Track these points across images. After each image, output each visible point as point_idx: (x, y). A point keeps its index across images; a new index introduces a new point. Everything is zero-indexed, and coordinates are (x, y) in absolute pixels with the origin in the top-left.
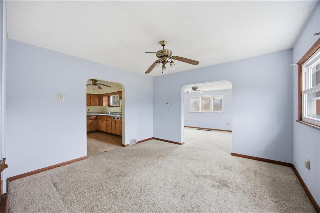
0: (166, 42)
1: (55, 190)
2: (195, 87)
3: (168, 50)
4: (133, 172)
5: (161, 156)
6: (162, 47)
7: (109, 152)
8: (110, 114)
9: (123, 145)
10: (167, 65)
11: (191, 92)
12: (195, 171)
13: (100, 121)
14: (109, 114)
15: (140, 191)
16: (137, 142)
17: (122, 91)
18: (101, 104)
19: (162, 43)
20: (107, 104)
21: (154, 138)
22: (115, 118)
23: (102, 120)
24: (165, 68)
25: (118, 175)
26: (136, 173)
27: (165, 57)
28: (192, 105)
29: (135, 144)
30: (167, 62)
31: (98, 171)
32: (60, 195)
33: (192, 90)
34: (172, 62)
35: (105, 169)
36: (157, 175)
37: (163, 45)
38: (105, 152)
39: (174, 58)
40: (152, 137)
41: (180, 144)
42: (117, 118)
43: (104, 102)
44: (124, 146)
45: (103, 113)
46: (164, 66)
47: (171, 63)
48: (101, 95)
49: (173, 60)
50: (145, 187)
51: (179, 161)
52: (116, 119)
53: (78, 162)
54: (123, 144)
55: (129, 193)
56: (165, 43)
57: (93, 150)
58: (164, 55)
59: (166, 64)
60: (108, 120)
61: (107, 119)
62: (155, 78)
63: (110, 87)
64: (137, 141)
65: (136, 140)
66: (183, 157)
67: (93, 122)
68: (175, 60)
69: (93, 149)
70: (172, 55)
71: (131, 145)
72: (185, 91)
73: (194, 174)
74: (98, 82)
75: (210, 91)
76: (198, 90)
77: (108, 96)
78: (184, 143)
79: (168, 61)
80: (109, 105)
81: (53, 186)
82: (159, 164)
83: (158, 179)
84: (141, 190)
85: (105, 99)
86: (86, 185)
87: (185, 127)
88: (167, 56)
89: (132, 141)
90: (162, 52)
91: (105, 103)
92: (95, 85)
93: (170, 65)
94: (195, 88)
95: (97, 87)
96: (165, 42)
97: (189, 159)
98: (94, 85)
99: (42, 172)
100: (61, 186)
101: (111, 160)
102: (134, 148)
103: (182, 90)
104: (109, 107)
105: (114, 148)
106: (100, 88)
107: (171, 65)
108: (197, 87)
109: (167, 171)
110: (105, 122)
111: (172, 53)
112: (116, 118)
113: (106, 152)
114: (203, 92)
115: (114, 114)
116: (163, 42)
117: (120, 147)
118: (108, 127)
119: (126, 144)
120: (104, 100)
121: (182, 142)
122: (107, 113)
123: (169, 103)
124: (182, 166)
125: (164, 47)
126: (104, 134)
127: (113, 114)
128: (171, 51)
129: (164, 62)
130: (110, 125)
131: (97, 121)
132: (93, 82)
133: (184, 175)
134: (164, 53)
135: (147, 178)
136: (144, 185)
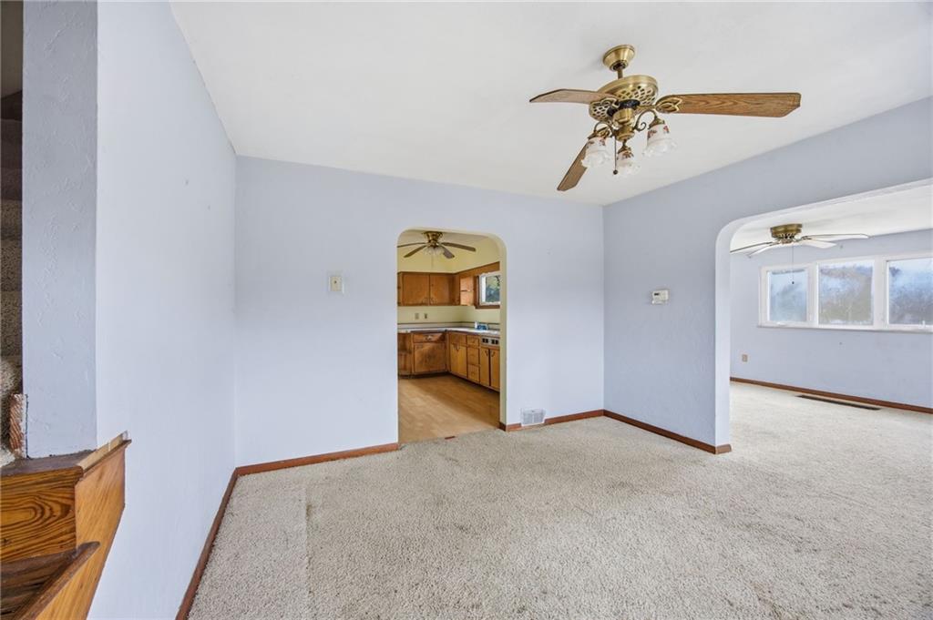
0: (632, 49)
1: (304, 525)
2: (786, 226)
3: (636, 77)
4: (509, 526)
5: (623, 485)
6: (616, 73)
7: (457, 439)
8: (478, 328)
9: (501, 423)
10: (637, 141)
11: (768, 247)
12: (776, 594)
13: (452, 346)
14: (476, 326)
15: (519, 612)
16: (546, 420)
17: (498, 263)
18: (454, 300)
19: (612, 59)
20: (472, 300)
21: (606, 413)
22: (487, 341)
23: (455, 345)
24: (627, 155)
25: (462, 523)
26: (519, 534)
27: (628, 112)
28: (773, 299)
29: (539, 426)
30: (636, 127)
31: (412, 496)
32: (309, 544)
33: (774, 240)
34: (656, 122)
35: (433, 494)
36: (594, 564)
37: (618, 66)
38: (447, 438)
39: (668, 105)
40: (601, 407)
41: (711, 449)
42: (493, 342)
43: (462, 293)
44: (502, 427)
45: (461, 323)
46: (624, 148)
47: (653, 128)
48: (456, 274)
49: (661, 116)
50: (541, 603)
51: (696, 523)
52: (490, 343)
53: (376, 456)
54: (501, 420)
55: (478, 606)
56: (625, 56)
57: (422, 427)
58: (623, 105)
59: (629, 137)
60: (470, 346)
61: (469, 343)
62: (610, 212)
63: (473, 250)
64: (547, 416)
65: (542, 414)
66: (720, 508)
67: (433, 349)
68: (671, 114)
69: (420, 424)
70: (659, 96)
71: (525, 429)
72: (732, 248)
73: (768, 610)
74: (441, 240)
75: (870, 237)
76: (804, 238)
77: (474, 275)
78: (727, 449)
79: (641, 122)
80: (477, 304)
81: (304, 512)
82: (611, 516)
83: (598, 582)
84: (524, 608)
85: (466, 285)
86: (373, 533)
87: (732, 379)
88: (635, 104)
89: (527, 416)
90: (612, 92)
91: (466, 298)
92: (435, 247)
93: (649, 137)
94: (786, 231)
95: (439, 252)
96: (625, 48)
97: (749, 526)
98: (432, 248)
99: (298, 468)
100: (318, 517)
101: (457, 469)
102: (533, 437)
103: (719, 244)
104: (477, 308)
105: (475, 431)
106: (449, 255)
107: (654, 137)
108: (800, 226)
109: (636, 556)
110: (463, 350)
111: (656, 88)
112: (490, 339)
113: (448, 441)
114: (834, 244)
115: (489, 329)
116: (617, 51)
117: (491, 427)
118: (469, 366)
119: (509, 422)
120: (462, 289)
121: (718, 444)
122: (469, 324)
123: (665, 295)
124: (708, 553)
125: (624, 71)
126: (462, 385)
127: (485, 328)
128: (651, 79)
129: (622, 132)
130: (476, 360)
131: (445, 347)
132: (430, 241)
133: (718, 601)
134: (619, 92)
135: (555, 564)
136: (536, 591)
